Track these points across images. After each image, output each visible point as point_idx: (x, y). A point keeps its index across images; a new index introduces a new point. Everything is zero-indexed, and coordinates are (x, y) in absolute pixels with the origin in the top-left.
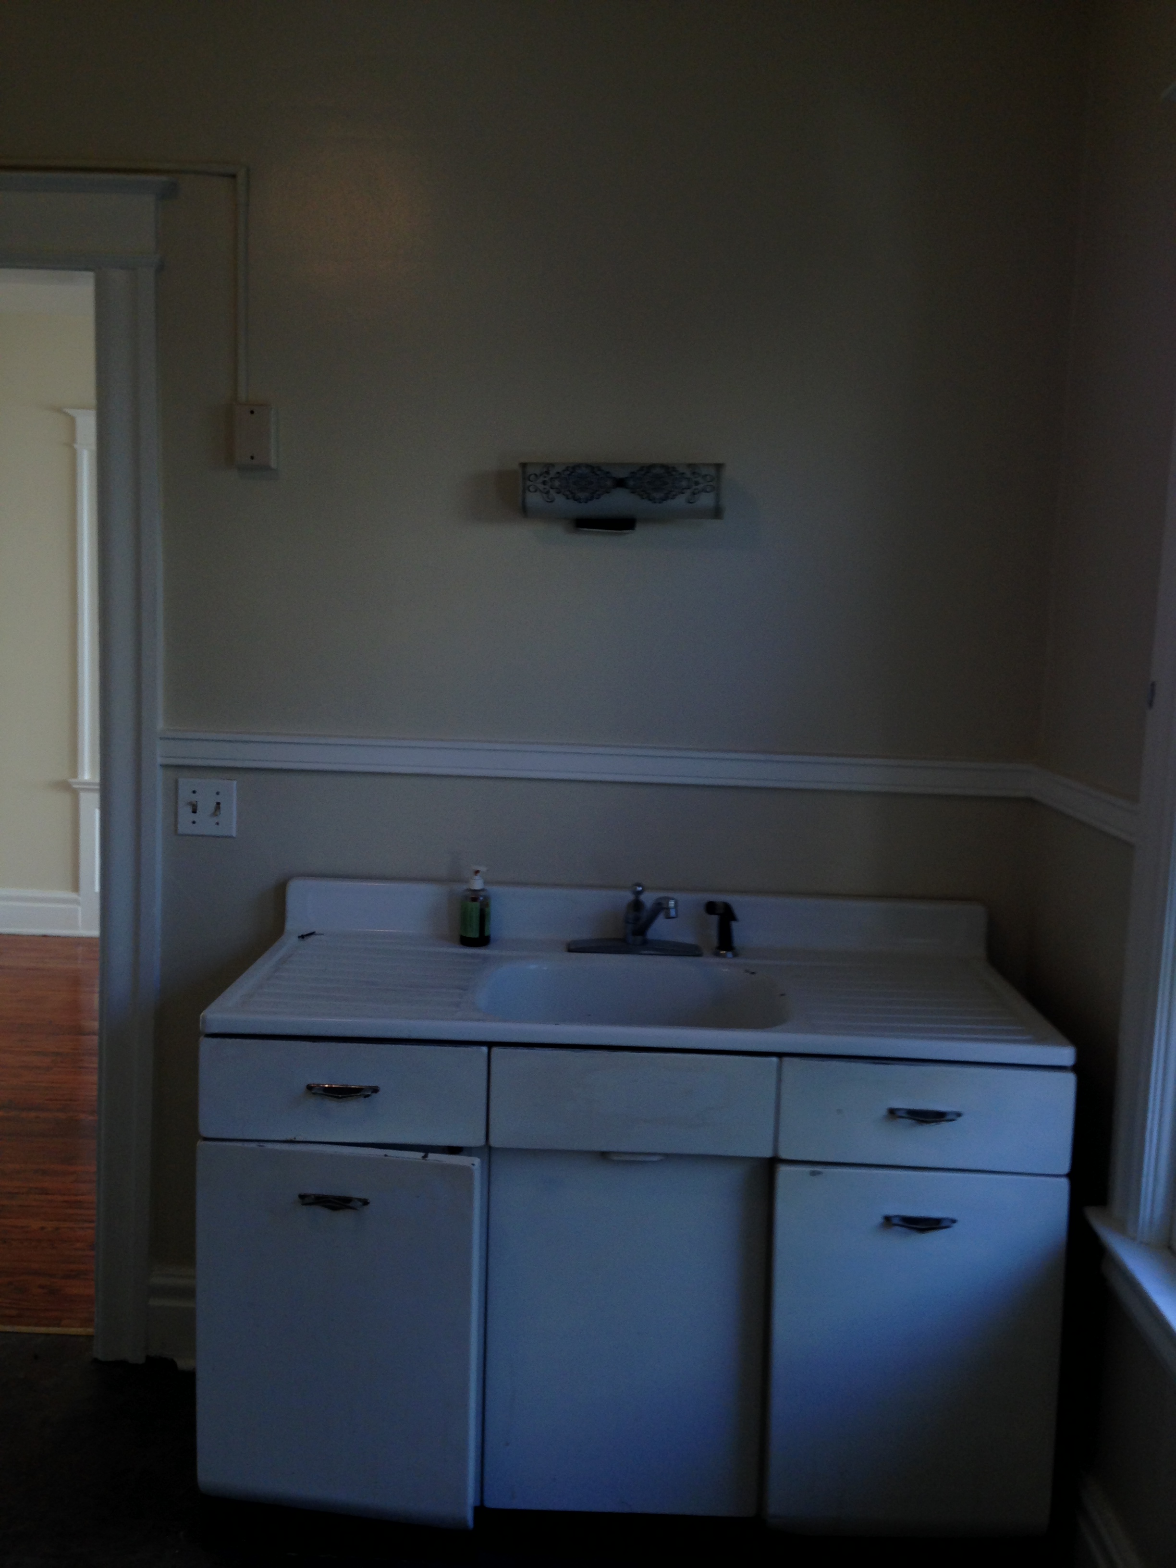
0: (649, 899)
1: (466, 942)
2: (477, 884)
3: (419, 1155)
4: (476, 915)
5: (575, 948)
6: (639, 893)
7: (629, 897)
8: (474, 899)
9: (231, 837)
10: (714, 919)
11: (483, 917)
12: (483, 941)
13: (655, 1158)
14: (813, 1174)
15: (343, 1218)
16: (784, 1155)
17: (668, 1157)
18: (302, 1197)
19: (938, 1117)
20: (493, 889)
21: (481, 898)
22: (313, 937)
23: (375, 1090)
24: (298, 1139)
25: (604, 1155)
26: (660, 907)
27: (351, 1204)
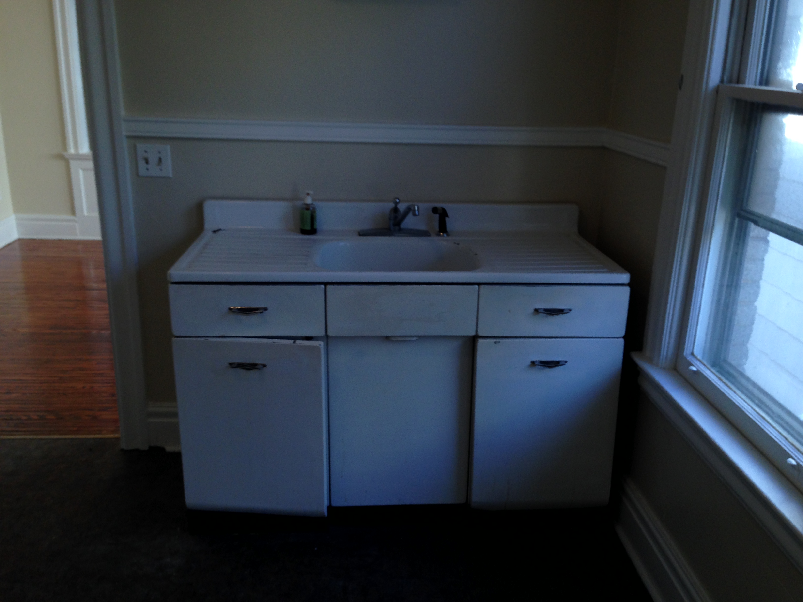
0: (402, 207)
1: (304, 232)
2: (309, 201)
3: (291, 341)
4: (309, 217)
5: (362, 234)
6: (396, 203)
7: (392, 205)
8: (308, 209)
9: (169, 178)
10: (437, 216)
11: (313, 219)
12: (313, 231)
13: (415, 339)
14: (495, 342)
15: (253, 374)
16: (480, 334)
17: (421, 338)
18: (231, 364)
19: (560, 312)
20: (318, 204)
21: (312, 209)
22: (220, 232)
23: (266, 309)
24: (226, 335)
25: (387, 338)
26: (409, 210)
27: (257, 367)
